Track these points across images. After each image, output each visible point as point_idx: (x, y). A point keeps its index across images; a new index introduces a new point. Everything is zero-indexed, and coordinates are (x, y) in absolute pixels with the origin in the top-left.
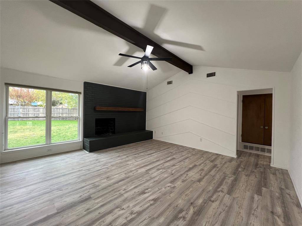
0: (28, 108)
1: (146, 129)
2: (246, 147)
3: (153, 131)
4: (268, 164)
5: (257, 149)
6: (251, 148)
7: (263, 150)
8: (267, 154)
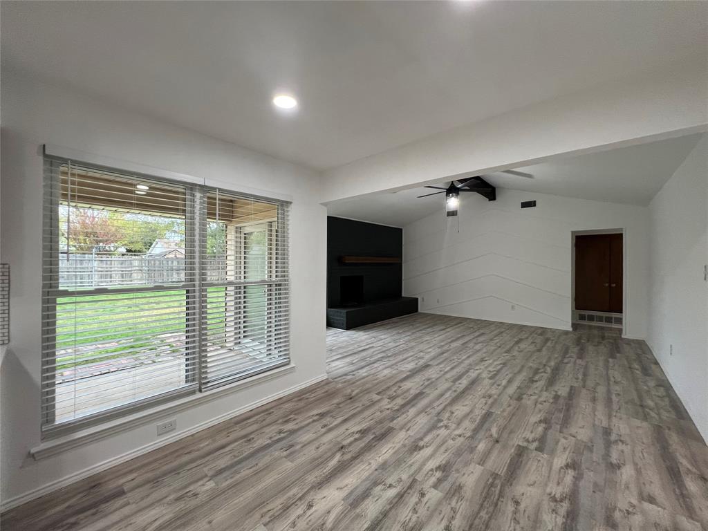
0: (110, 259)
1: (403, 295)
2: (582, 317)
3: (417, 299)
4: (619, 335)
5: (600, 319)
6: (591, 318)
7: (609, 320)
8: (614, 326)
